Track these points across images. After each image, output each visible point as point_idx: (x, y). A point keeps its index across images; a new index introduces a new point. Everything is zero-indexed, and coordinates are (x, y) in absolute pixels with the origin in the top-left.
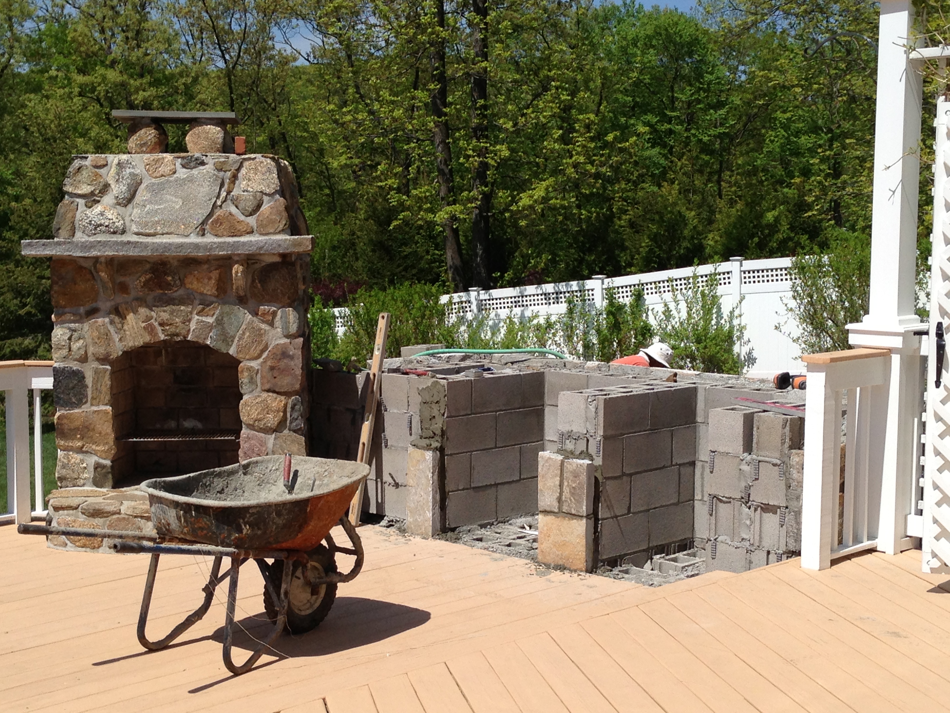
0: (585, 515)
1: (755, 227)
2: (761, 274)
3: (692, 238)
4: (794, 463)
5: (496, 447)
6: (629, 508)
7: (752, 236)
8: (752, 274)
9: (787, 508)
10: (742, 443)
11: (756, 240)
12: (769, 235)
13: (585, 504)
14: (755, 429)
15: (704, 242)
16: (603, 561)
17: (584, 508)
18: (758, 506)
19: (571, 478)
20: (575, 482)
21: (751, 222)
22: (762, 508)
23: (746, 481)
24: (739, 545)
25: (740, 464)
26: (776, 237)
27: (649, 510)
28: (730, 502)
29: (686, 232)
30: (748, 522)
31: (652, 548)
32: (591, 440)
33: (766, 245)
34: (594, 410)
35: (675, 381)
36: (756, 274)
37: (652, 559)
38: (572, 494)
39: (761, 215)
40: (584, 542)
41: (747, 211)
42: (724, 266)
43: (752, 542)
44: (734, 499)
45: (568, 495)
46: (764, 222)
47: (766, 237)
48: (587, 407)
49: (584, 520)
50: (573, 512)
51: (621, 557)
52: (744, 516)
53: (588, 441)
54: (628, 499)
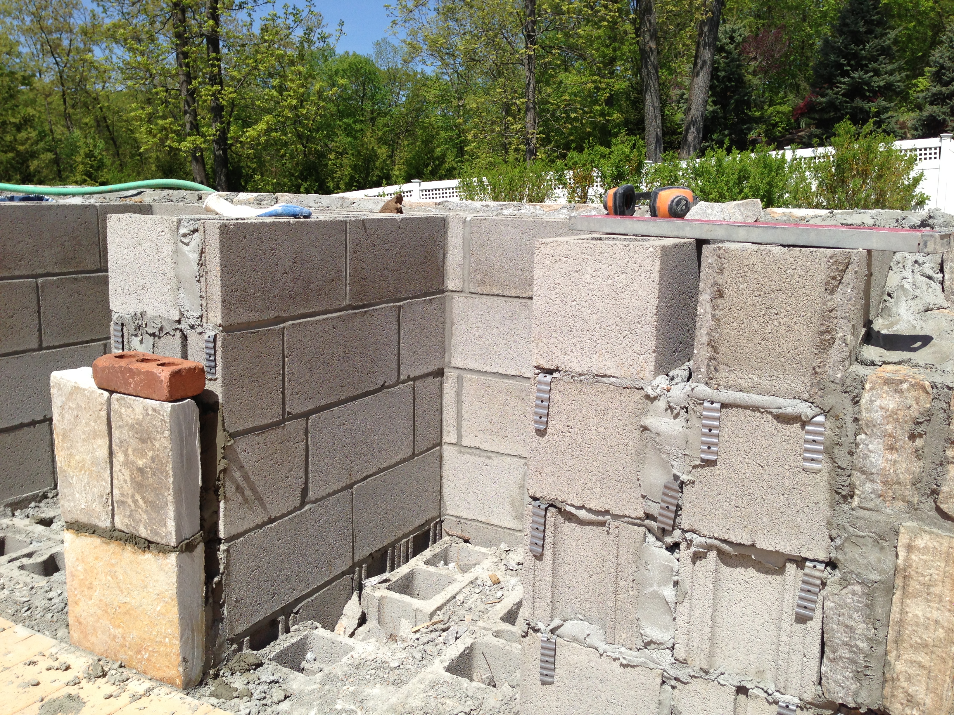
0: (173, 542)
1: (428, 158)
2: (434, 192)
3: (382, 168)
4: (877, 416)
5: (40, 348)
6: (305, 492)
7: (427, 165)
8: (428, 193)
9: (832, 564)
10: (653, 343)
11: (430, 168)
12: (439, 165)
13: (171, 513)
14: (705, 297)
15: (391, 172)
16: (237, 640)
17: (171, 525)
18: (710, 548)
19: (133, 442)
20: (142, 454)
21: (426, 155)
22: (721, 553)
23: (666, 466)
24: (633, 656)
25: (644, 412)
26: (444, 166)
27: (351, 486)
28: (603, 524)
29: (377, 164)
30: (669, 593)
31: (359, 564)
32: (192, 335)
33: (437, 173)
34: (195, 256)
35: (400, 211)
36: (431, 192)
37: (360, 588)
38: (140, 487)
39: (432, 151)
40: (174, 613)
41: (423, 146)
42: (406, 187)
43: (680, 652)
44: (616, 517)
45: (128, 489)
46: (436, 155)
47: (436, 166)
48: (176, 251)
49: (173, 558)
50: (143, 532)
51: (287, 611)
52: (655, 574)
53: (185, 338)
54: (302, 473)
